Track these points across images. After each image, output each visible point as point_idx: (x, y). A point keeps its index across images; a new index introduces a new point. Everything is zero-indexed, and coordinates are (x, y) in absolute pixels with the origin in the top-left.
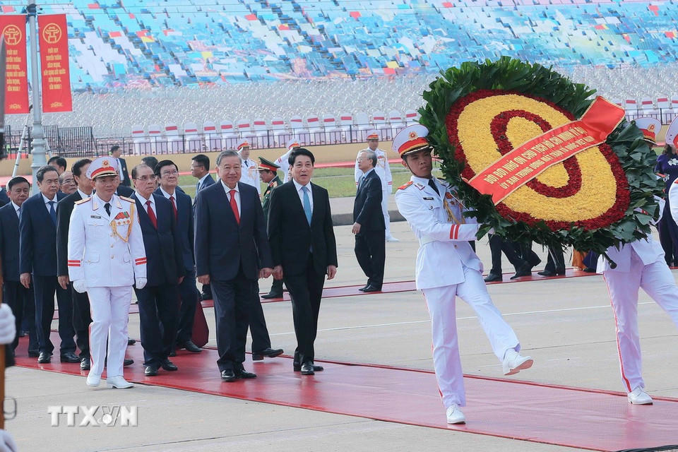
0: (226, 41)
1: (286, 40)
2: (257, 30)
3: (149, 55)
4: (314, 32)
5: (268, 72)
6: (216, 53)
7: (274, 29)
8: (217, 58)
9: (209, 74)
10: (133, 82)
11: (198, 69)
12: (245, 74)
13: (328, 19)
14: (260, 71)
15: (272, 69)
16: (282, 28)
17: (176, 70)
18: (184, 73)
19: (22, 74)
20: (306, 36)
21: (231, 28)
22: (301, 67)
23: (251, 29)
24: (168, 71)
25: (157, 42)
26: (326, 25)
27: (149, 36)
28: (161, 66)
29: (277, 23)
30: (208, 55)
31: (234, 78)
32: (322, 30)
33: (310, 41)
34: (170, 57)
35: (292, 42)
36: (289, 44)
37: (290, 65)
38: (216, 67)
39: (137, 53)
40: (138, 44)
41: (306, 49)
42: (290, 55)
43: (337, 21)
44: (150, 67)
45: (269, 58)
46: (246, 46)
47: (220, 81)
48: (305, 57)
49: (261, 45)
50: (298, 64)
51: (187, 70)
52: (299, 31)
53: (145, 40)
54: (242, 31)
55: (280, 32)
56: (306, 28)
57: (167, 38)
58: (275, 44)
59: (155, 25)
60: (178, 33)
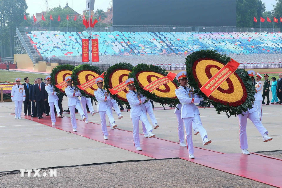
0: (148, 45)
1: (162, 45)
2: (155, 42)
3: (129, 47)
4: (168, 43)
5: (157, 52)
6: (145, 47)
7: (159, 42)
8: (145, 48)
9: (143, 52)
10: (125, 54)
11: (141, 51)
12: (152, 53)
13: (172, 40)
14: (155, 52)
15: (158, 52)
16: (161, 42)
17: (136, 51)
18: (137, 52)
19: (87, 53)
20: (166, 44)
21: (149, 42)
22: (165, 51)
23: (154, 42)
24: (133, 51)
25: (132, 44)
26: (171, 42)
27: (130, 43)
28: (132, 50)
29: (160, 41)
30: (143, 48)
31: (149, 53)
32: (170, 43)
33: (167, 45)
34: (134, 48)
35: (163, 45)
36: (162, 46)
37: (162, 51)
38: (145, 51)
39: (127, 47)
40: (127, 45)
41: (166, 47)
42: (162, 49)
43: (174, 41)
44: (129, 50)
45: (157, 49)
46: (152, 46)
47: (145, 54)
48: (166, 49)
49: (156, 46)
50: (164, 51)
51: (138, 51)
52: (165, 43)
53: (129, 44)
54: (152, 42)
55: (160, 43)
56: (167, 42)
57: (134, 44)
58: (159, 46)
59: (132, 41)
60: (137, 43)
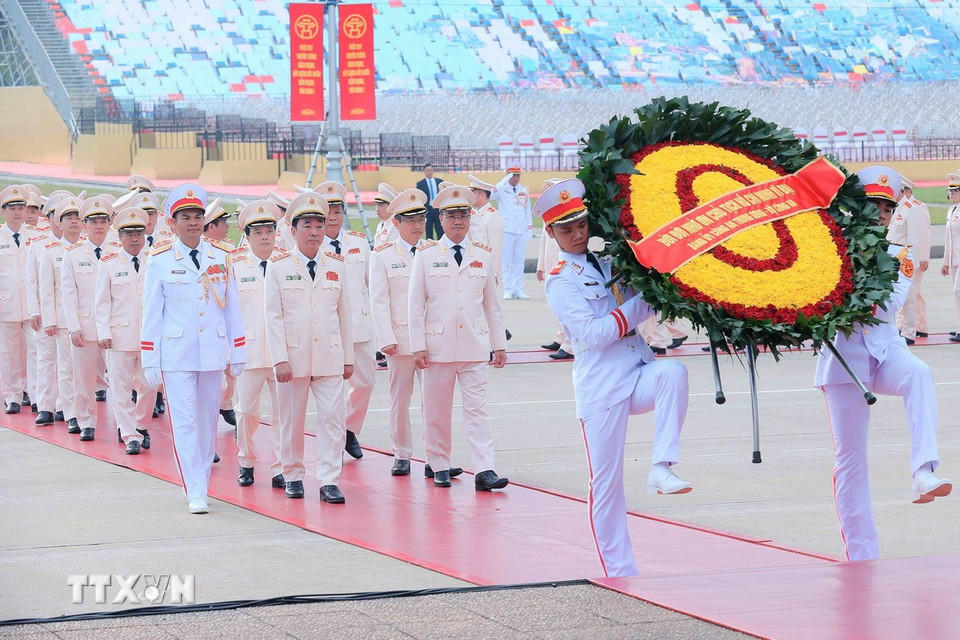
0: (661, 35)
1: (733, 35)
2: (699, 22)
3: (565, 49)
4: (767, 27)
5: (708, 73)
6: (646, 48)
7: (720, 22)
8: (648, 54)
9: (637, 75)
10: (543, 81)
11: (624, 68)
12: (680, 75)
13: (786, 11)
14: (700, 72)
15: (712, 70)
16: (730, 21)
17: (597, 68)
18: (606, 72)
20: (757, 31)
21: (668, 19)
22: (748, 69)
23: (692, 21)
24: (586, 70)
25: (578, 34)
26: (783, 18)
27: (568, 27)
28: (579, 63)
29: (724, 14)
30: (637, 51)
31: (666, 79)
32: (778, 24)
33: (762, 37)
34: (591, 53)
35: (740, 38)
36: (736, 41)
37: (735, 66)
38: (645, 66)
39: (552, 46)
40: (555, 36)
41: (756, 48)
42: (737, 55)
43: (798, 14)
44: (566, 63)
45: (711, 56)
46: (683, 41)
47: (648, 84)
48: (754, 57)
49: (702, 41)
50: (745, 65)
51: (610, 69)
52: (750, 25)
53: (563, 31)
54: (680, 23)
55: (726, 25)
56: (758, 21)
57: (587, 30)
58: (719, 41)
59: (577, 15)
60: (602, 24)
